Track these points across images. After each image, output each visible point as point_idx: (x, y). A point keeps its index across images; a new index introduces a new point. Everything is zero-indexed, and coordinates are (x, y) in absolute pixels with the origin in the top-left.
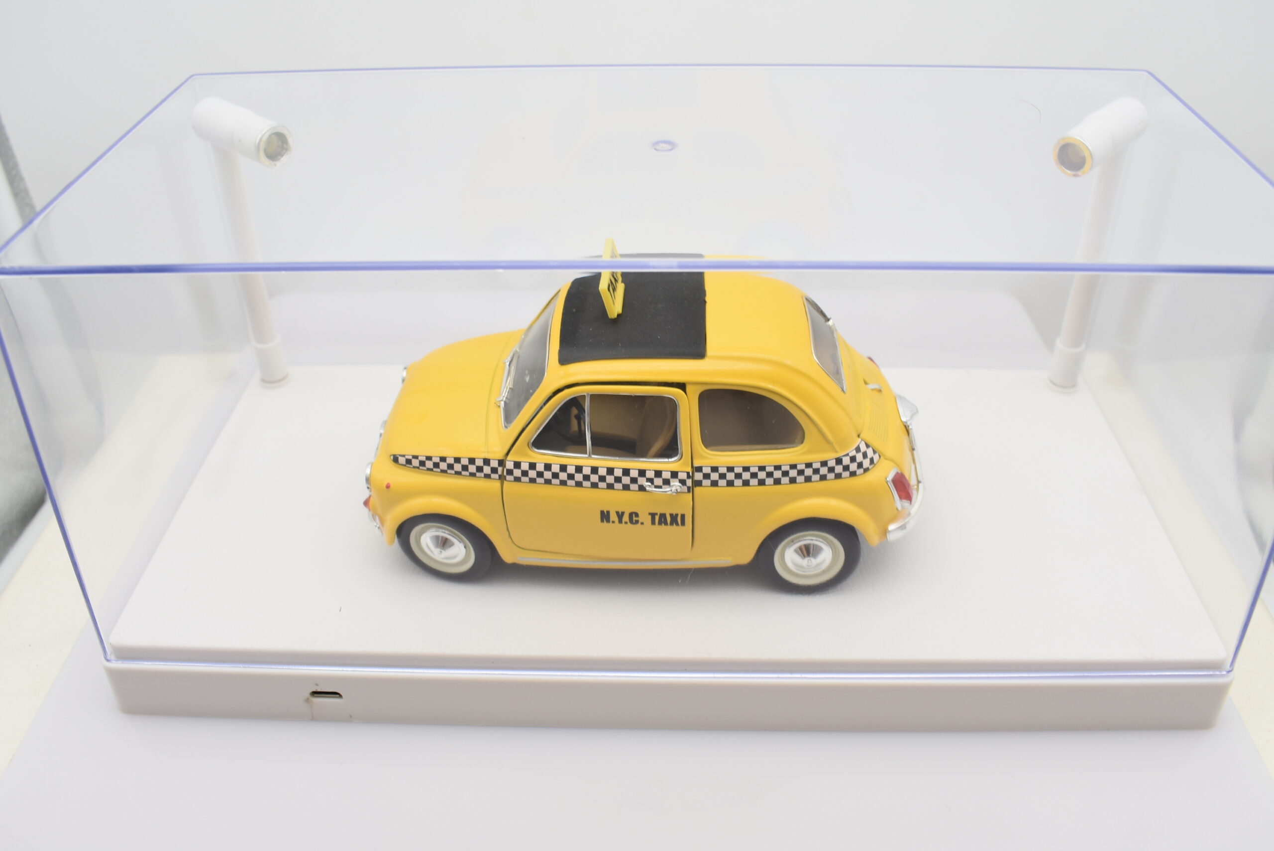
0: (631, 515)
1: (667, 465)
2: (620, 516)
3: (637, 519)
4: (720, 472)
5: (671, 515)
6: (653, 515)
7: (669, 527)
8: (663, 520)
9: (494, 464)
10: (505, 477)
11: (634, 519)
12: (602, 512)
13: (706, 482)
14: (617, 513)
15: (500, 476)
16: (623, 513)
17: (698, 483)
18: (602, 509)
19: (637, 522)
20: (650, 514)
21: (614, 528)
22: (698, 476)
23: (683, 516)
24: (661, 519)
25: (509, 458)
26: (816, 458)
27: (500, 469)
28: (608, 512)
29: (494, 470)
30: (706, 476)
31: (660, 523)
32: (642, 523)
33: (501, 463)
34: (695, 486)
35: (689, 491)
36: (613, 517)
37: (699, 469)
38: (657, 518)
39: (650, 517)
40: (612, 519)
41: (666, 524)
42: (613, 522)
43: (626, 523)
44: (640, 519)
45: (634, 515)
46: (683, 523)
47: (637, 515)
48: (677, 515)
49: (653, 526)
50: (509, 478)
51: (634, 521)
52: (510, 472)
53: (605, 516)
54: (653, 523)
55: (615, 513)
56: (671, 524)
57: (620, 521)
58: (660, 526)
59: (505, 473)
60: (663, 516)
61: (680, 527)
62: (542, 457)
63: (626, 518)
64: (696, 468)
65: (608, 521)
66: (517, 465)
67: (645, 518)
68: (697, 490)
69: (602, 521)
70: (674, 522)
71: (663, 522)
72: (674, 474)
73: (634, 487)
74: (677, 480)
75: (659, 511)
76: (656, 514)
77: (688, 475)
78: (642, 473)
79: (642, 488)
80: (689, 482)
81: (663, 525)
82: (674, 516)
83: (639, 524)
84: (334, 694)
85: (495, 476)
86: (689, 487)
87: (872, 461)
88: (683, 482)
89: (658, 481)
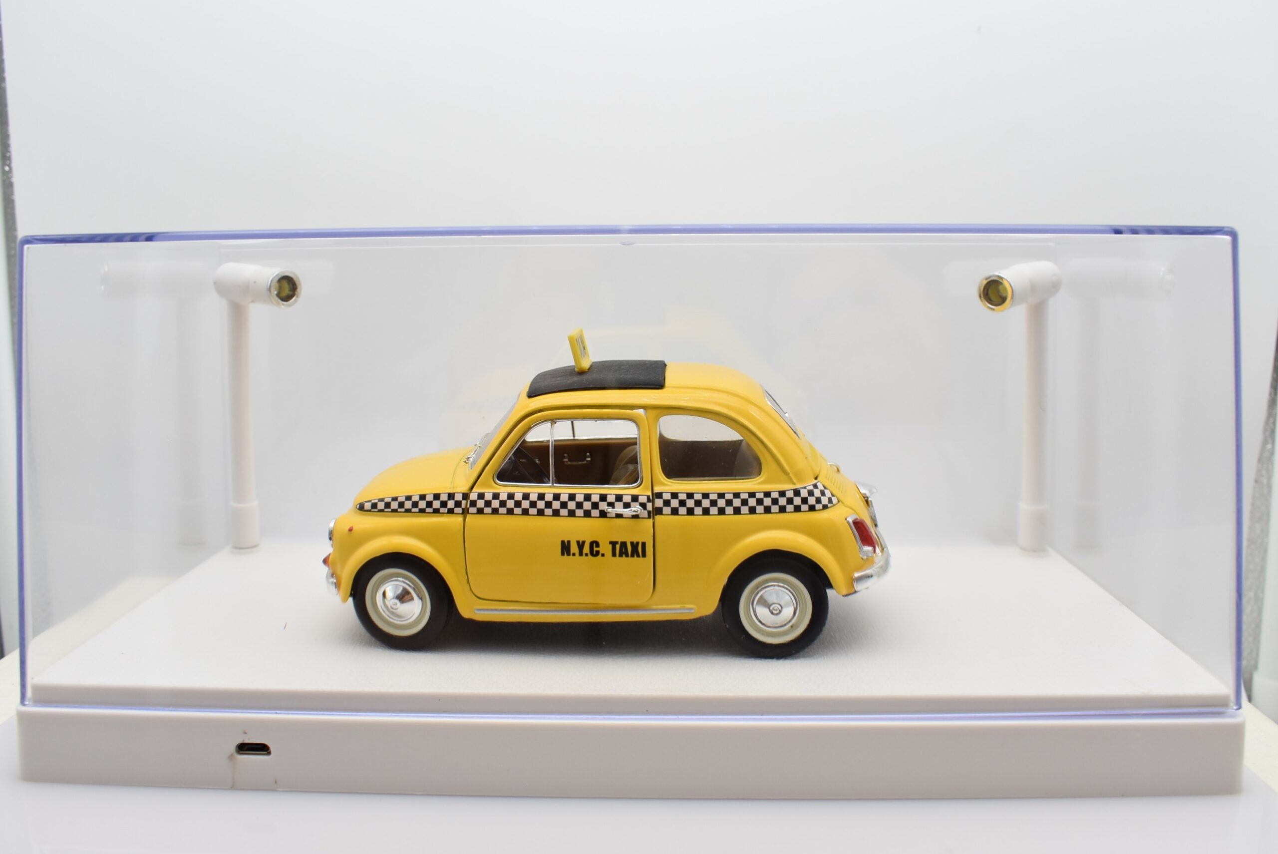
0: (592, 544)
1: (627, 491)
2: (581, 545)
3: (597, 549)
4: (680, 498)
5: (632, 543)
6: (614, 544)
7: (630, 559)
8: (624, 551)
9: (458, 497)
10: (468, 509)
11: (595, 549)
12: (563, 542)
13: (666, 510)
14: (578, 542)
15: (463, 510)
16: (584, 542)
17: (659, 511)
18: (563, 539)
19: (598, 553)
20: (611, 543)
21: (574, 561)
22: (659, 503)
23: (644, 544)
24: (622, 549)
25: (474, 490)
26: (775, 488)
27: (464, 502)
28: (569, 542)
29: (458, 504)
30: (667, 503)
31: (621, 555)
32: (603, 555)
33: (466, 496)
34: (656, 515)
35: (649, 517)
36: (574, 548)
37: (659, 495)
38: (618, 547)
39: (611, 546)
40: (572, 552)
41: (627, 556)
42: (574, 555)
43: (587, 555)
44: (601, 549)
45: (594, 545)
46: (644, 555)
47: (598, 545)
48: (638, 543)
49: (614, 558)
50: (473, 510)
51: (595, 553)
52: (473, 504)
53: (565, 548)
54: (614, 555)
55: (576, 543)
56: (632, 556)
57: (581, 554)
58: (621, 558)
59: (468, 506)
60: (624, 544)
61: (641, 559)
62: (504, 489)
63: (586, 549)
64: (656, 493)
65: (569, 554)
66: (481, 496)
67: (605, 548)
68: (658, 517)
69: (563, 554)
70: (635, 552)
71: (623, 552)
72: (635, 498)
73: (595, 513)
74: (638, 503)
75: (620, 539)
76: (617, 543)
77: (649, 500)
78: (603, 498)
79: (603, 514)
80: (649, 506)
81: (624, 556)
82: (635, 546)
83: (600, 555)
84: (262, 749)
85: (458, 510)
86: (649, 512)
87: (830, 501)
88: (643, 506)
89: (619, 505)
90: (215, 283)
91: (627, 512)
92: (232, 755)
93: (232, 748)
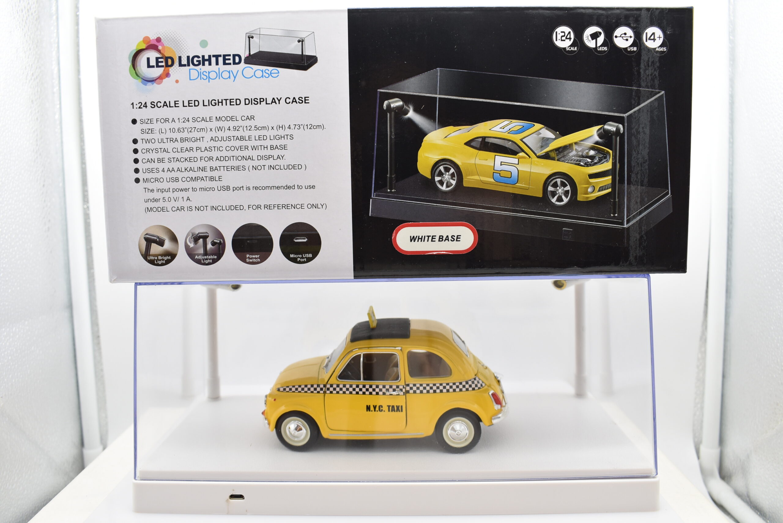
0: (379, 407)
1: (394, 384)
2: (375, 407)
4: (417, 386)
5: (397, 406)
6: (389, 406)
7: (396, 413)
9: (322, 386)
10: (326, 392)
11: (381, 409)
12: (367, 406)
13: (411, 391)
14: (374, 406)
15: (324, 392)
16: (376, 406)
17: (408, 392)
18: (367, 405)
19: (382, 410)
20: (388, 406)
21: (372, 413)
22: (408, 388)
23: (402, 406)
24: (392, 409)
25: (328, 383)
27: (324, 389)
28: (370, 406)
29: (322, 389)
30: (411, 388)
31: (392, 411)
32: (384, 411)
33: (325, 386)
35: (404, 395)
36: (372, 408)
37: (408, 385)
38: (391, 408)
39: (388, 407)
40: (371, 410)
41: (395, 411)
42: (372, 411)
43: (377, 411)
44: (384, 409)
45: (381, 407)
46: (402, 411)
47: (382, 407)
48: (399, 406)
49: (389, 412)
50: (328, 392)
52: (328, 389)
53: (368, 408)
54: (389, 411)
56: (397, 411)
57: (375, 411)
58: (392, 412)
59: (326, 390)
60: (393, 407)
61: (401, 412)
62: (342, 382)
63: (377, 409)
65: (370, 411)
66: (332, 386)
67: (385, 408)
68: (408, 395)
69: (367, 411)
70: (398, 409)
71: (393, 410)
72: (398, 387)
73: (381, 393)
74: (399, 389)
75: (391, 404)
76: (390, 406)
77: (404, 387)
78: (384, 386)
79: (384, 394)
80: (404, 390)
81: (393, 411)
82: (398, 407)
83: (383, 411)
84: (241, 497)
85: (322, 392)
86: (404, 393)
87: (481, 385)
88: (401, 390)
89: (391, 390)
91: (394, 393)
92: (228, 500)
93: (228, 497)
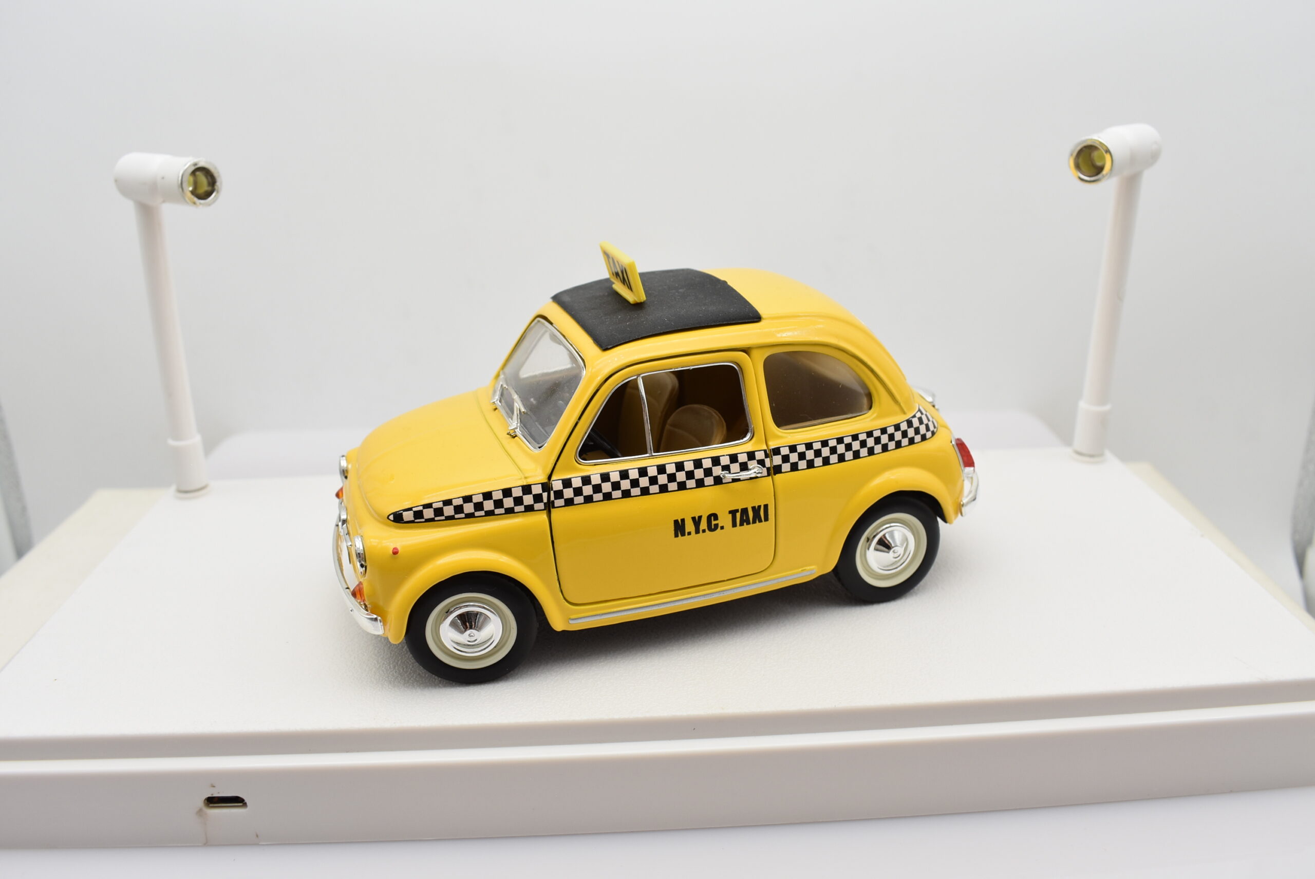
0: (709, 517)
1: (741, 447)
2: (697, 521)
3: (716, 522)
4: (798, 451)
5: (753, 508)
6: (733, 513)
7: (751, 526)
8: (745, 518)
9: (537, 490)
10: (553, 502)
11: (714, 523)
12: (676, 522)
13: (786, 467)
14: (693, 519)
15: (546, 504)
16: (700, 517)
17: (778, 469)
18: (675, 519)
19: (716, 527)
20: (730, 512)
21: (691, 541)
22: (777, 459)
23: (766, 506)
24: (742, 517)
25: (553, 478)
27: (545, 495)
28: (683, 520)
29: (538, 498)
30: (786, 459)
31: (742, 523)
32: (722, 528)
33: (546, 487)
34: (776, 473)
35: (769, 475)
36: (690, 526)
37: (776, 450)
38: (738, 515)
39: (730, 515)
40: (687, 531)
41: (748, 522)
42: (689, 533)
43: (704, 531)
44: (720, 522)
45: (712, 518)
46: (766, 519)
47: (715, 516)
48: (759, 507)
49: (735, 528)
50: (559, 502)
51: (713, 527)
52: (559, 494)
53: (679, 528)
54: (734, 525)
55: (691, 520)
56: (754, 522)
57: (697, 532)
58: (742, 527)
59: (552, 498)
60: (744, 511)
61: (763, 524)
62: (595, 469)
63: (704, 525)
64: (773, 449)
65: (683, 534)
66: (567, 483)
67: (725, 520)
68: (778, 476)
69: (676, 536)
70: (757, 518)
71: (745, 521)
72: (751, 456)
73: (709, 481)
74: (755, 461)
75: (740, 507)
76: (737, 511)
77: (766, 457)
78: (716, 461)
79: (718, 481)
80: (768, 463)
81: (745, 524)
82: (756, 510)
83: (719, 528)
85: (540, 506)
86: (768, 469)
87: (928, 429)
88: (761, 463)
89: (735, 467)
90: (116, 181)
91: (744, 475)
